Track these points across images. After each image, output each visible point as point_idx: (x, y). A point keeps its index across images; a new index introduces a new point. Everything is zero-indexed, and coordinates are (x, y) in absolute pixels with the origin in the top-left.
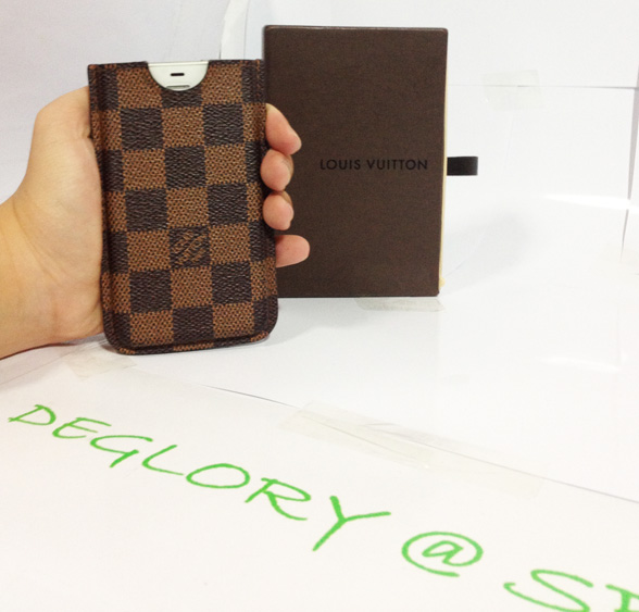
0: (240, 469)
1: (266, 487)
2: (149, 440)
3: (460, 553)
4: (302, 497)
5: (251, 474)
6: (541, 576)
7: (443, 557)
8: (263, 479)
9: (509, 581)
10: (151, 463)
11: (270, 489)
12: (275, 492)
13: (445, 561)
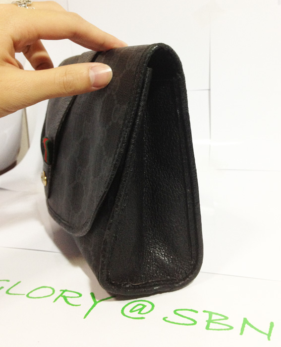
0: (50, 288)
1: (62, 294)
2: (8, 281)
3: (145, 308)
4: (78, 295)
5: (55, 289)
6: (177, 312)
7: (138, 311)
8: (61, 291)
9: (165, 316)
10: (10, 292)
11: (64, 295)
12: (66, 296)
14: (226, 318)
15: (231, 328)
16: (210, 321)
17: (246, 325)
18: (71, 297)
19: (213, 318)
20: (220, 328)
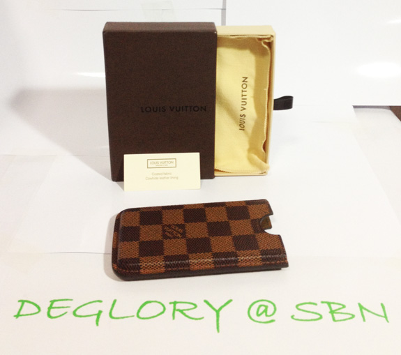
0: (159, 303)
1: (175, 307)
2: (100, 301)
3: (269, 309)
4: (193, 306)
5: (165, 304)
6: (300, 307)
7: (264, 314)
8: (170, 303)
9: (292, 315)
10: (114, 315)
11: (177, 308)
12: (181, 309)
13: (267, 316)
14: (344, 306)
15: (353, 316)
16: (332, 312)
17: (364, 311)
18: (188, 310)
19: (333, 309)
20: (345, 318)
